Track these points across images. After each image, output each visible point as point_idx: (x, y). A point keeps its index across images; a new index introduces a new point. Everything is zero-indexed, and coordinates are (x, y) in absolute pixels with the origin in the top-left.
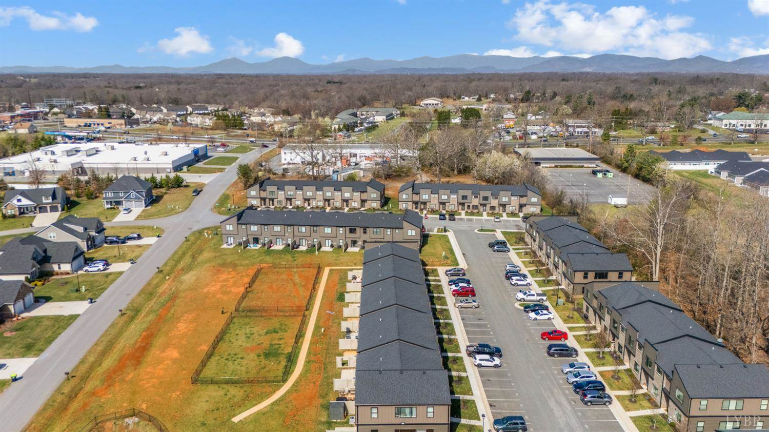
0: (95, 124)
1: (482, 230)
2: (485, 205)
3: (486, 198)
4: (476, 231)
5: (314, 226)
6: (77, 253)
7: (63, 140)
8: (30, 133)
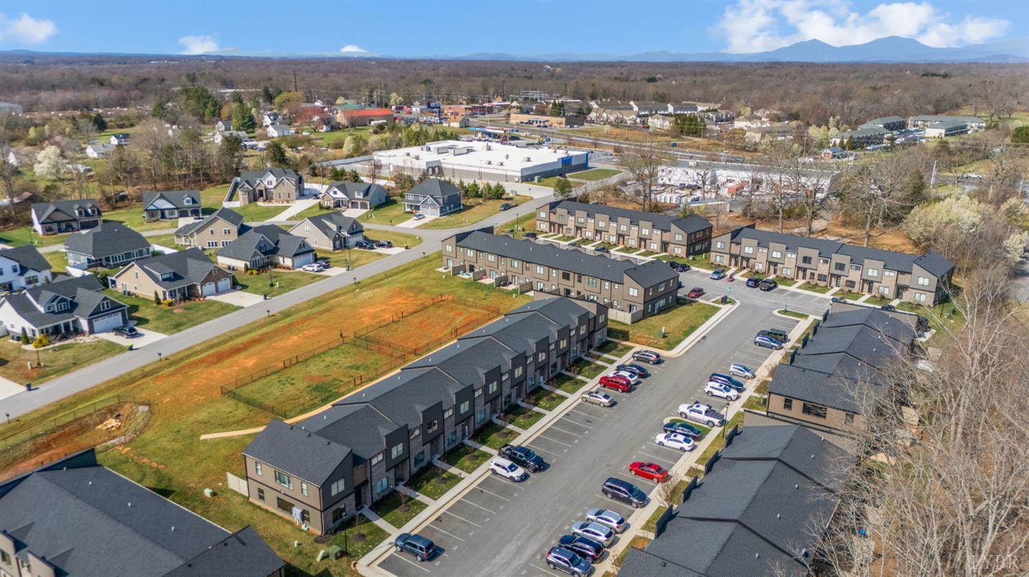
0: (537, 122)
1: (785, 312)
2: (839, 277)
3: (840, 266)
4: (775, 312)
5: (527, 262)
6: (303, 250)
7: (483, 137)
8: (461, 127)
